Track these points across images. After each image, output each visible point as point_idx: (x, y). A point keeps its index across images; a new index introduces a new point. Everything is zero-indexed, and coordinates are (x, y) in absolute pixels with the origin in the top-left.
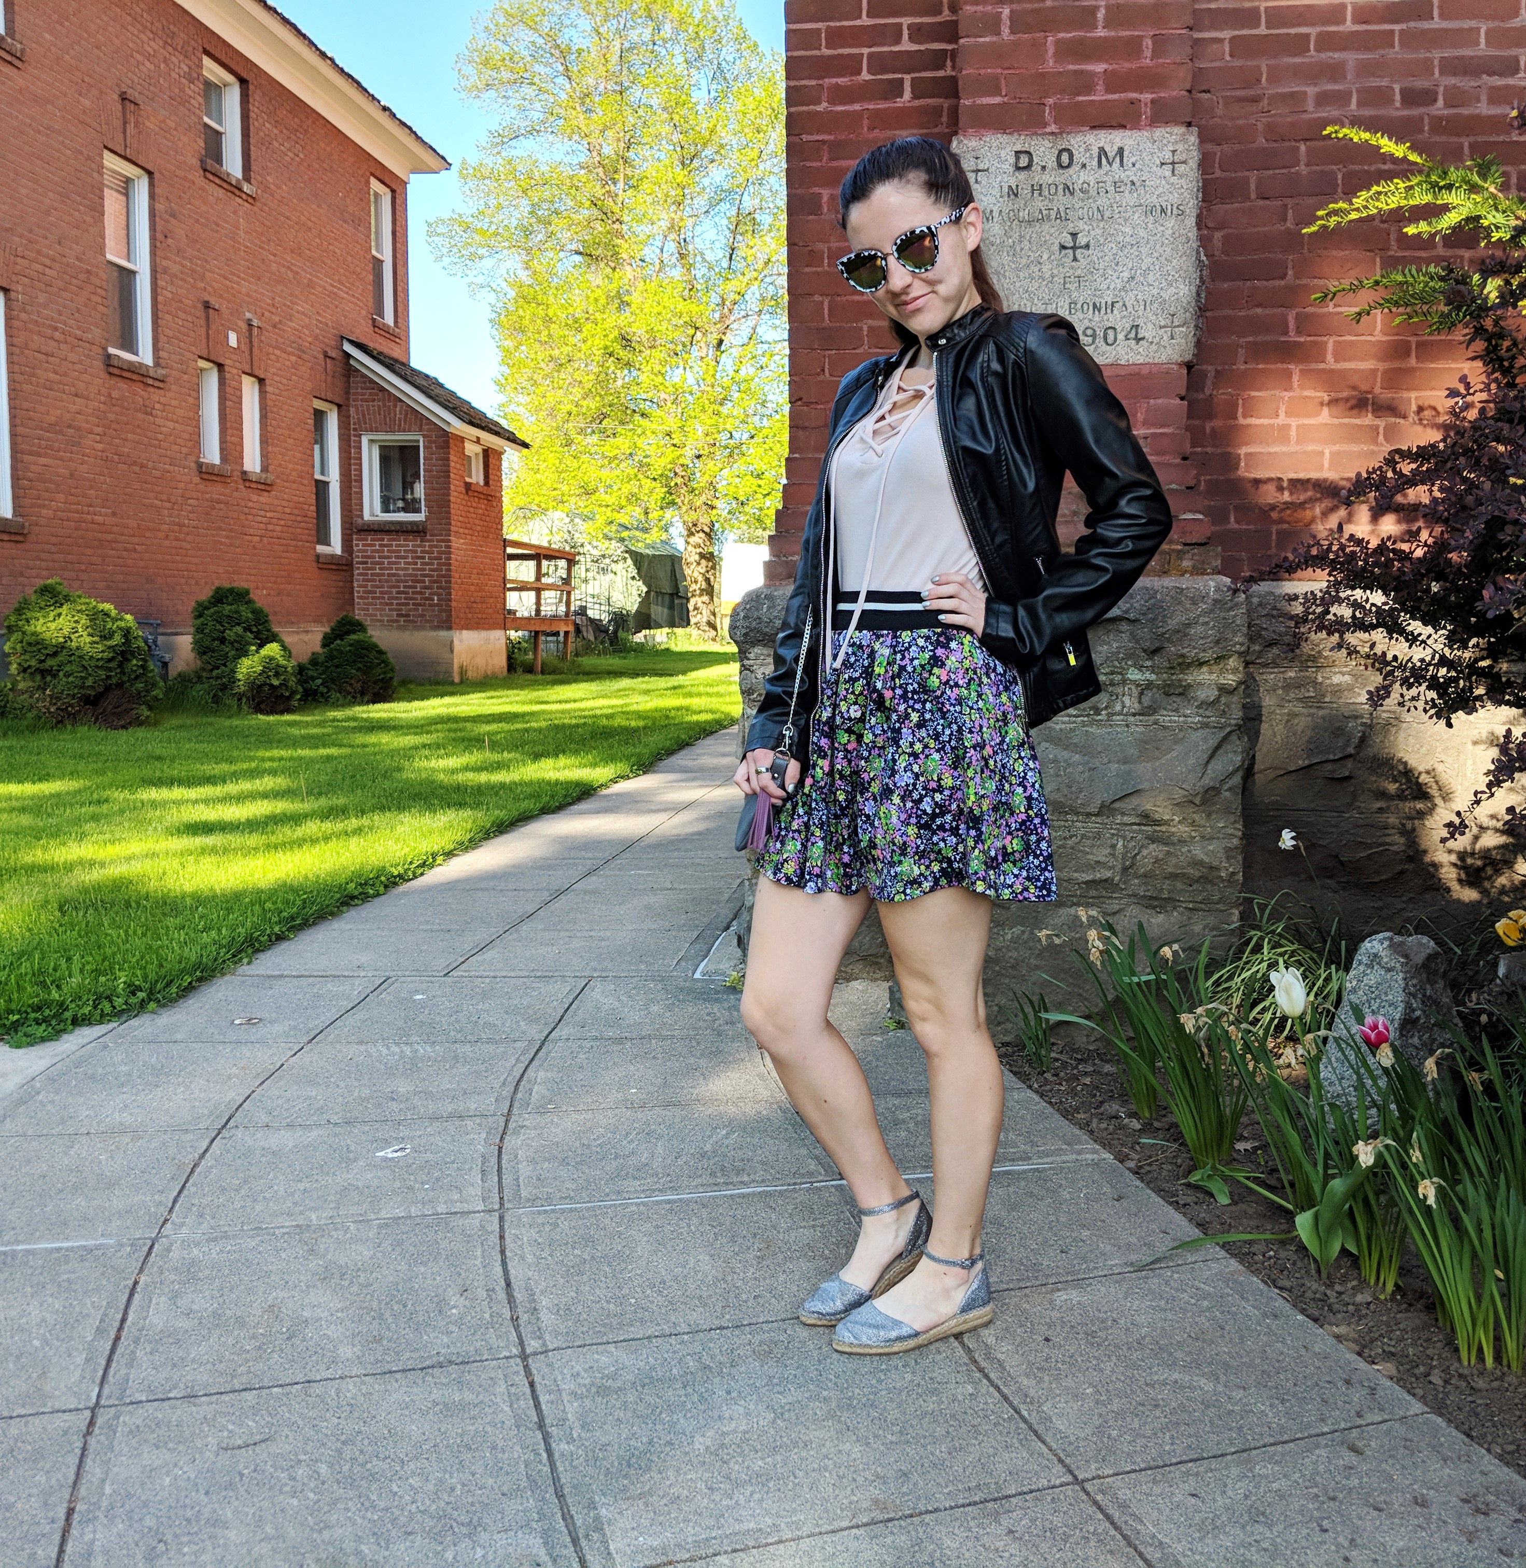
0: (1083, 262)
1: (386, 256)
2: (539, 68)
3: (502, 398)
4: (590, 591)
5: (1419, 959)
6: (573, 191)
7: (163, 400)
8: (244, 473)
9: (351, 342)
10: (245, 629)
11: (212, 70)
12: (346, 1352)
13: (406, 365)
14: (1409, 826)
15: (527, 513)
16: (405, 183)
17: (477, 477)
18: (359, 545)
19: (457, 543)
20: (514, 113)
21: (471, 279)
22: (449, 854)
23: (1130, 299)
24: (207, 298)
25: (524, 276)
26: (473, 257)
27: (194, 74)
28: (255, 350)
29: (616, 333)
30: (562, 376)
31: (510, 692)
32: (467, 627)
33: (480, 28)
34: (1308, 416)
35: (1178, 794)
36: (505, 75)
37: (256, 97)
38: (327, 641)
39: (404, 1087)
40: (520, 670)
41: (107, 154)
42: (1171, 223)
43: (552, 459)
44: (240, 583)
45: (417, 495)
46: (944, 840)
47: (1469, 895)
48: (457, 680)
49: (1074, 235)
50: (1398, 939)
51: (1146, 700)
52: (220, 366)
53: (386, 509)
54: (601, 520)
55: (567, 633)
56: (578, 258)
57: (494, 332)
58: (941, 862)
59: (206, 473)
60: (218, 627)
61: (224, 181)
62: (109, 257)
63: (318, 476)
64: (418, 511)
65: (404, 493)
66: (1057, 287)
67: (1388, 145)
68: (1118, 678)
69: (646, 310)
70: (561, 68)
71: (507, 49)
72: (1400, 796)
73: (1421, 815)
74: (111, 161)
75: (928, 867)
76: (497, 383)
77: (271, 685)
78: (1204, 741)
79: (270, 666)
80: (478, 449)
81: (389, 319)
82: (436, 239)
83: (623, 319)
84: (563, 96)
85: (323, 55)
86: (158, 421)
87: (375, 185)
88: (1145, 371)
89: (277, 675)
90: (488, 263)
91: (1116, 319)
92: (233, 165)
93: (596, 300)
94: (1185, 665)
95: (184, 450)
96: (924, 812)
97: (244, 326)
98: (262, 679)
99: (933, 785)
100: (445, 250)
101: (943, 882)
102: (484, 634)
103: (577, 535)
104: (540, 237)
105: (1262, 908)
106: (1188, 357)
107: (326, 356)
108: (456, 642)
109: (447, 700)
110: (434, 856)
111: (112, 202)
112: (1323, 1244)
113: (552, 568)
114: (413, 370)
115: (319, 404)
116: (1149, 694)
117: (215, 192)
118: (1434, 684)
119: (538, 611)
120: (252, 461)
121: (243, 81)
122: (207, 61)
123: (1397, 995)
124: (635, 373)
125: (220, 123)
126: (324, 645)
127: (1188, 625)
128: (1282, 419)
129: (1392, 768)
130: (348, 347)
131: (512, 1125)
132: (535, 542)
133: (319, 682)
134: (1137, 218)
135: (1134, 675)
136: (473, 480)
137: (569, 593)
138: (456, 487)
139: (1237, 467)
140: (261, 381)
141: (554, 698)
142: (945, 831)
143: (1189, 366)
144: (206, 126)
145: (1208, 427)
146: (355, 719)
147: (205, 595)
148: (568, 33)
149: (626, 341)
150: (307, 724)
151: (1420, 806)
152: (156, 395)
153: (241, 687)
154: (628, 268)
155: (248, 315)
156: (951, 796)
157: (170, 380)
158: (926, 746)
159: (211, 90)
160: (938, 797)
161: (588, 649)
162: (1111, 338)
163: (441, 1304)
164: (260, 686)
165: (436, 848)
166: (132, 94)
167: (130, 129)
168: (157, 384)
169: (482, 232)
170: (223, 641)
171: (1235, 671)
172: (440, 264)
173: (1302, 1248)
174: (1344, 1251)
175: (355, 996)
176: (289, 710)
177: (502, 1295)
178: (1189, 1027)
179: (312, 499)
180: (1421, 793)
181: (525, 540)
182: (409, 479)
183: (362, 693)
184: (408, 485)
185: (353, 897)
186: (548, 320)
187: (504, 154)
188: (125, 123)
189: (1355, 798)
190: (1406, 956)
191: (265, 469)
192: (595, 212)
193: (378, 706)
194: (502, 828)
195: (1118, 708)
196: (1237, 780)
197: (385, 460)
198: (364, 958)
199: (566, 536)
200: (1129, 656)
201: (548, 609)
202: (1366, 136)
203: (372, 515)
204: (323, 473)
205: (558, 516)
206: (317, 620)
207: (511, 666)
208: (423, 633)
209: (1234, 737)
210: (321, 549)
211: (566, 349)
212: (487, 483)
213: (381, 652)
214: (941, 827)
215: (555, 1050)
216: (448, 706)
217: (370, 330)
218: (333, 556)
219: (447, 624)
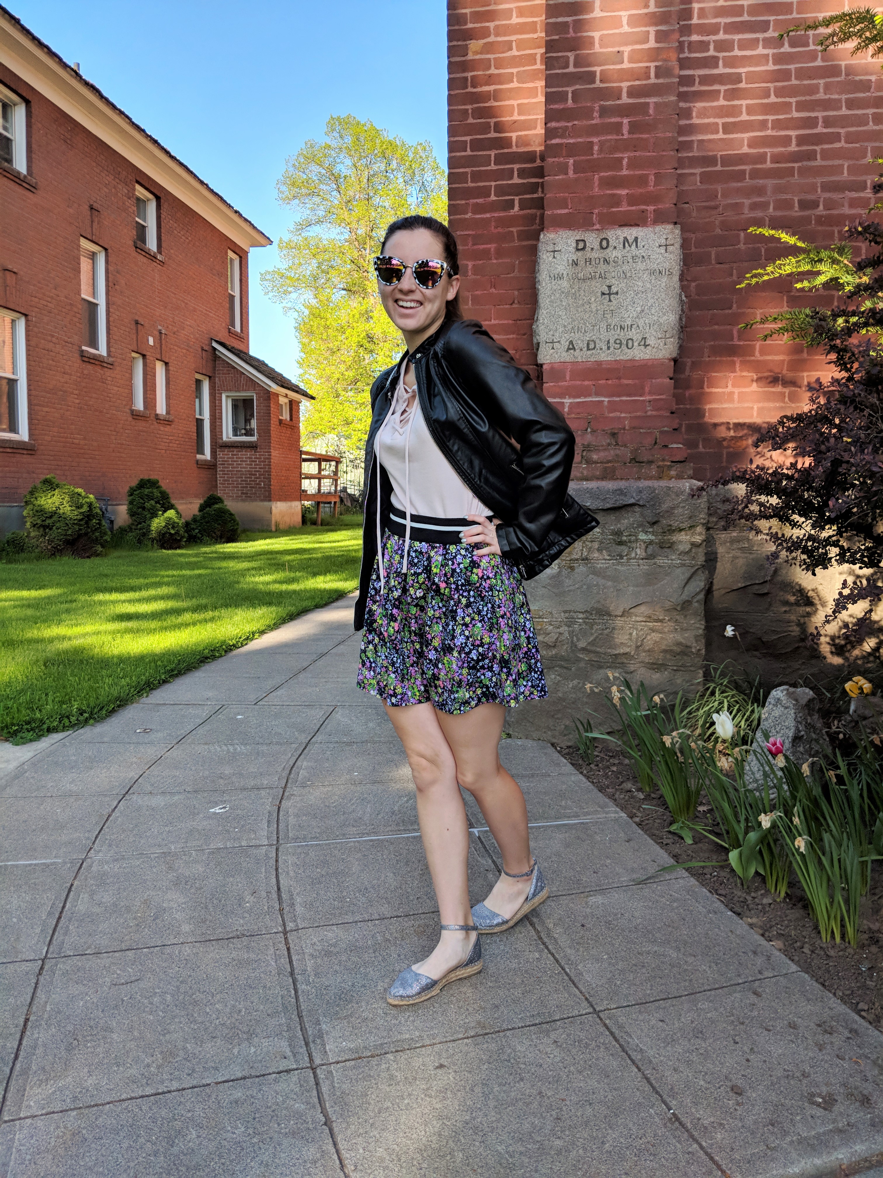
0: (614, 302)
1: (237, 293)
2: (322, 187)
3: (301, 371)
4: (349, 478)
5: (804, 701)
6: (341, 255)
7: (112, 375)
8: (157, 415)
9: (217, 342)
10: (156, 503)
11: (140, 192)
12: (186, 928)
13: (247, 354)
14: (802, 621)
15: (314, 435)
16: (247, 253)
17: (286, 416)
18: (220, 454)
19: (274, 453)
20: (308, 212)
21: (284, 304)
22: (262, 632)
23: (641, 323)
24: (137, 318)
25: (314, 302)
26: (286, 292)
27: (131, 194)
28: (163, 346)
29: (364, 334)
30: (334, 358)
31: (303, 536)
32: (280, 500)
33: (290, 165)
34: (745, 387)
35: (668, 605)
36: (304, 191)
37: (165, 206)
38: (202, 508)
39: (228, 770)
40: (309, 523)
41: (82, 240)
42: (665, 279)
43: (328, 405)
44: (153, 477)
45: (252, 426)
46: (484, 674)
47: (837, 660)
48: (274, 529)
49: (609, 287)
50: (792, 689)
51: (650, 550)
52: (144, 356)
53: (235, 434)
54: (355, 439)
55: (335, 503)
56: (344, 292)
57: (297, 334)
58: (482, 688)
59: (136, 415)
60: (141, 501)
61: (147, 254)
62: (83, 296)
63: (198, 416)
64: (253, 435)
65: (246, 425)
66: (600, 316)
67: (785, 237)
68: (633, 538)
69: (382, 321)
70: (335, 187)
71: (305, 177)
72: (797, 604)
73: (809, 615)
74: (84, 244)
75: (474, 692)
76: (298, 362)
77: (170, 533)
78: (682, 574)
79: (170, 523)
80: (286, 400)
81: (238, 328)
82: (265, 282)
83: (368, 326)
84: (336, 202)
85: (202, 182)
86: (109, 387)
87: (231, 254)
88: (650, 363)
89: (173, 527)
90: (294, 295)
91: (632, 334)
92: (152, 244)
93: (354, 316)
94: (671, 531)
95: (124, 403)
96: (472, 659)
97: (157, 333)
98: (165, 530)
99: (478, 642)
100: (270, 289)
101: (484, 700)
102: (289, 504)
103: (341, 447)
104: (323, 280)
105: (715, 670)
106: (674, 355)
107: (203, 349)
108: (273, 508)
109: (268, 541)
110: (253, 633)
111: (85, 264)
112: (745, 869)
113: (328, 466)
114: (251, 357)
115: (198, 376)
116: (651, 547)
117: (142, 260)
118: (805, 551)
119: (319, 490)
120: (161, 408)
121: (158, 198)
122: (138, 187)
123: (790, 722)
124: (375, 356)
125: (145, 221)
126: (200, 511)
127: (673, 508)
128: (730, 389)
129: (792, 587)
130: (215, 345)
131: (286, 794)
132: (318, 452)
133: (197, 531)
134: (646, 277)
135: (642, 536)
136: (283, 418)
137: (336, 480)
138: (274, 422)
139: (704, 416)
140: (166, 364)
141: (327, 539)
142: (484, 669)
143: (675, 360)
144: (137, 222)
145: (687, 394)
146: (216, 552)
147: (134, 483)
148: (340, 167)
149: (370, 338)
150: (190, 555)
151: (808, 609)
152: (108, 373)
153: (154, 534)
154: (371, 297)
155: (160, 327)
156: (488, 649)
157: (116, 364)
158: (473, 619)
159: (140, 202)
160: (481, 650)
161: (348, 511)
162: (630, 345)
163: (241, 900)
164: (164, 534)
165: (254, 629)
166: (95, 205)
167: (95, 225)
168: (109, 366)
169: (291, 278)
170: (144, 508)
171: (700, 534)
172: (267, 297)
173: (733, 870)
174: (757, 873)
175: (204, 715)
176: (179, 547)
177: (275, 896)
178: (668, 744)
179: (194, 429)
180: (809, 602)
181: (313, 451)
182: (248, 417)
183: (221, 537)
184: (247, 421)
185: (207, 658)
186: (326, 327)
187: (303, 235)
188: (92, 222)
189: (770, 605)
190: (796, 700)
191: (168, 412)
192: (354, 267)
193: (229, 545)
194: (292, 617)
195: (633, 555)
196: (701, 596)
197: (235, 407)
198: (210, 694)
199: (336, 448)
200: (639, 526)
201: (325, 489)
202: (772, 232)
203: (228, 437)
204: (200, 415)
205: (332, 436)
206: (196, 496)
207: (304, 520)
208: (255, 503)
209: (700, 572)
210: (199, 457)
211: (336, 343)
212: (291, 419)
213: (231, 514)
214: (483, 667)
215: (314, 749)
216: (268, 545)
217: (227, 334)
218: (206, 461)
219: (269, 498)
